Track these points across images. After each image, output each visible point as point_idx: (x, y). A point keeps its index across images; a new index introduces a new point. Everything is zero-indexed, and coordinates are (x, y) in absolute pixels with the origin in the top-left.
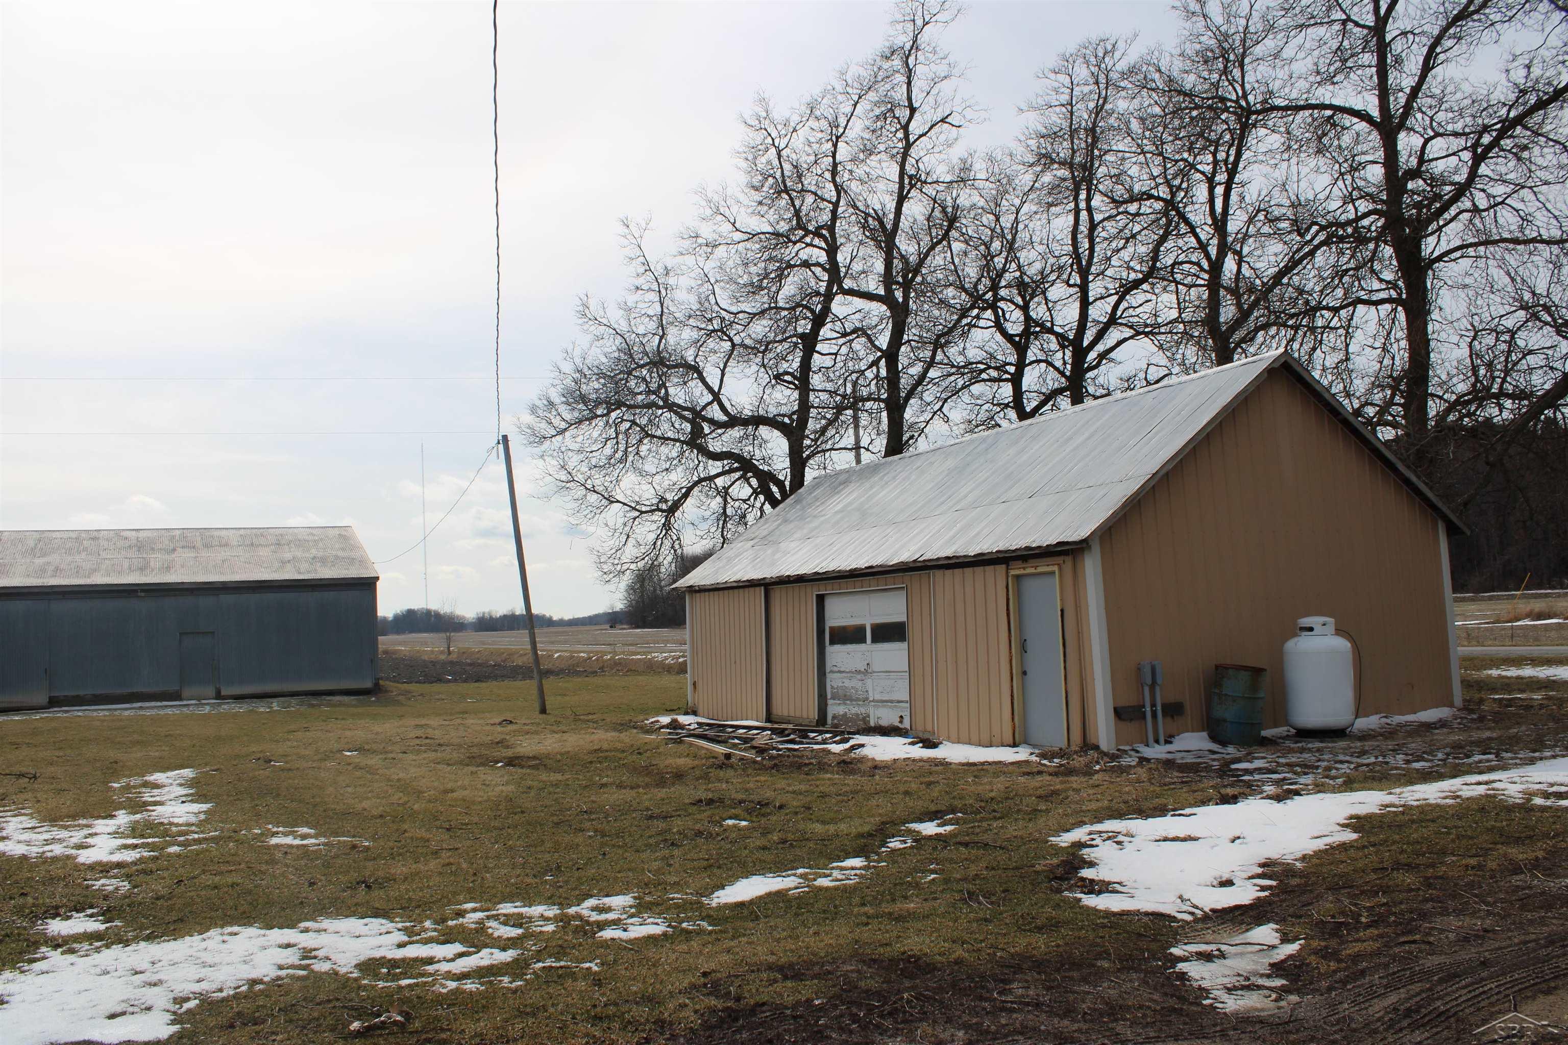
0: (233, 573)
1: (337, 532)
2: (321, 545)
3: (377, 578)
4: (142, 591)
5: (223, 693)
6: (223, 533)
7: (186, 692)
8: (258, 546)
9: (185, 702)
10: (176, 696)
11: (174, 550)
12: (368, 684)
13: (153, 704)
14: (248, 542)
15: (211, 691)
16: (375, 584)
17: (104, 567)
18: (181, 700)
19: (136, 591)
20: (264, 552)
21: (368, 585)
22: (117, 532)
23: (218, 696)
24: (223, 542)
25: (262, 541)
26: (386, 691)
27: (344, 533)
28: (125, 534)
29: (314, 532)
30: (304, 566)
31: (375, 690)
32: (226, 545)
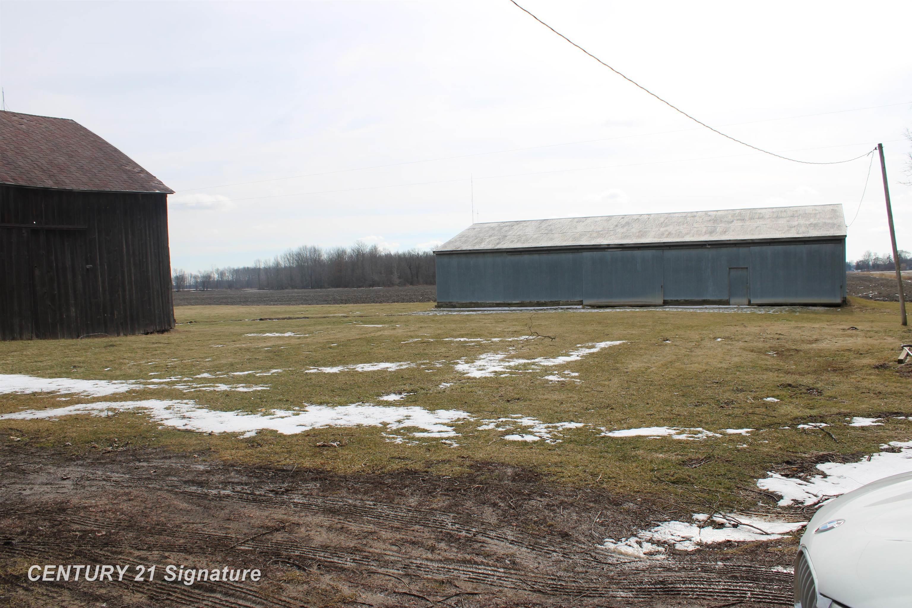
0: (759, 234)
1: (831, 207)
2: (818, 216)
3: (846, 236)
4: (709, 245)
5: (752, 302)
6: (764, 211)
7: (732, 301)
8: (780, 218)
9: (731, 306)
10: (727, 303)
11: (733, 221)
12: (838, 301)
13: (714, 306)
14: (775, 216)
15: (746, 302)
16: (845, 239)
17: (692, 232)
18: (729, 305)
19: (705, 245)
20: (782, 222)
21: (840, 240)
22: (706, 213)
23: (750, 304)
24: (761, 216)
25: (784, 215)
26: (850, 305)
27: (835, 208)
28: (709, 213)
29: (817, 208)
30: (803, 229)
31: (844, 304)
32: (762, 218)
